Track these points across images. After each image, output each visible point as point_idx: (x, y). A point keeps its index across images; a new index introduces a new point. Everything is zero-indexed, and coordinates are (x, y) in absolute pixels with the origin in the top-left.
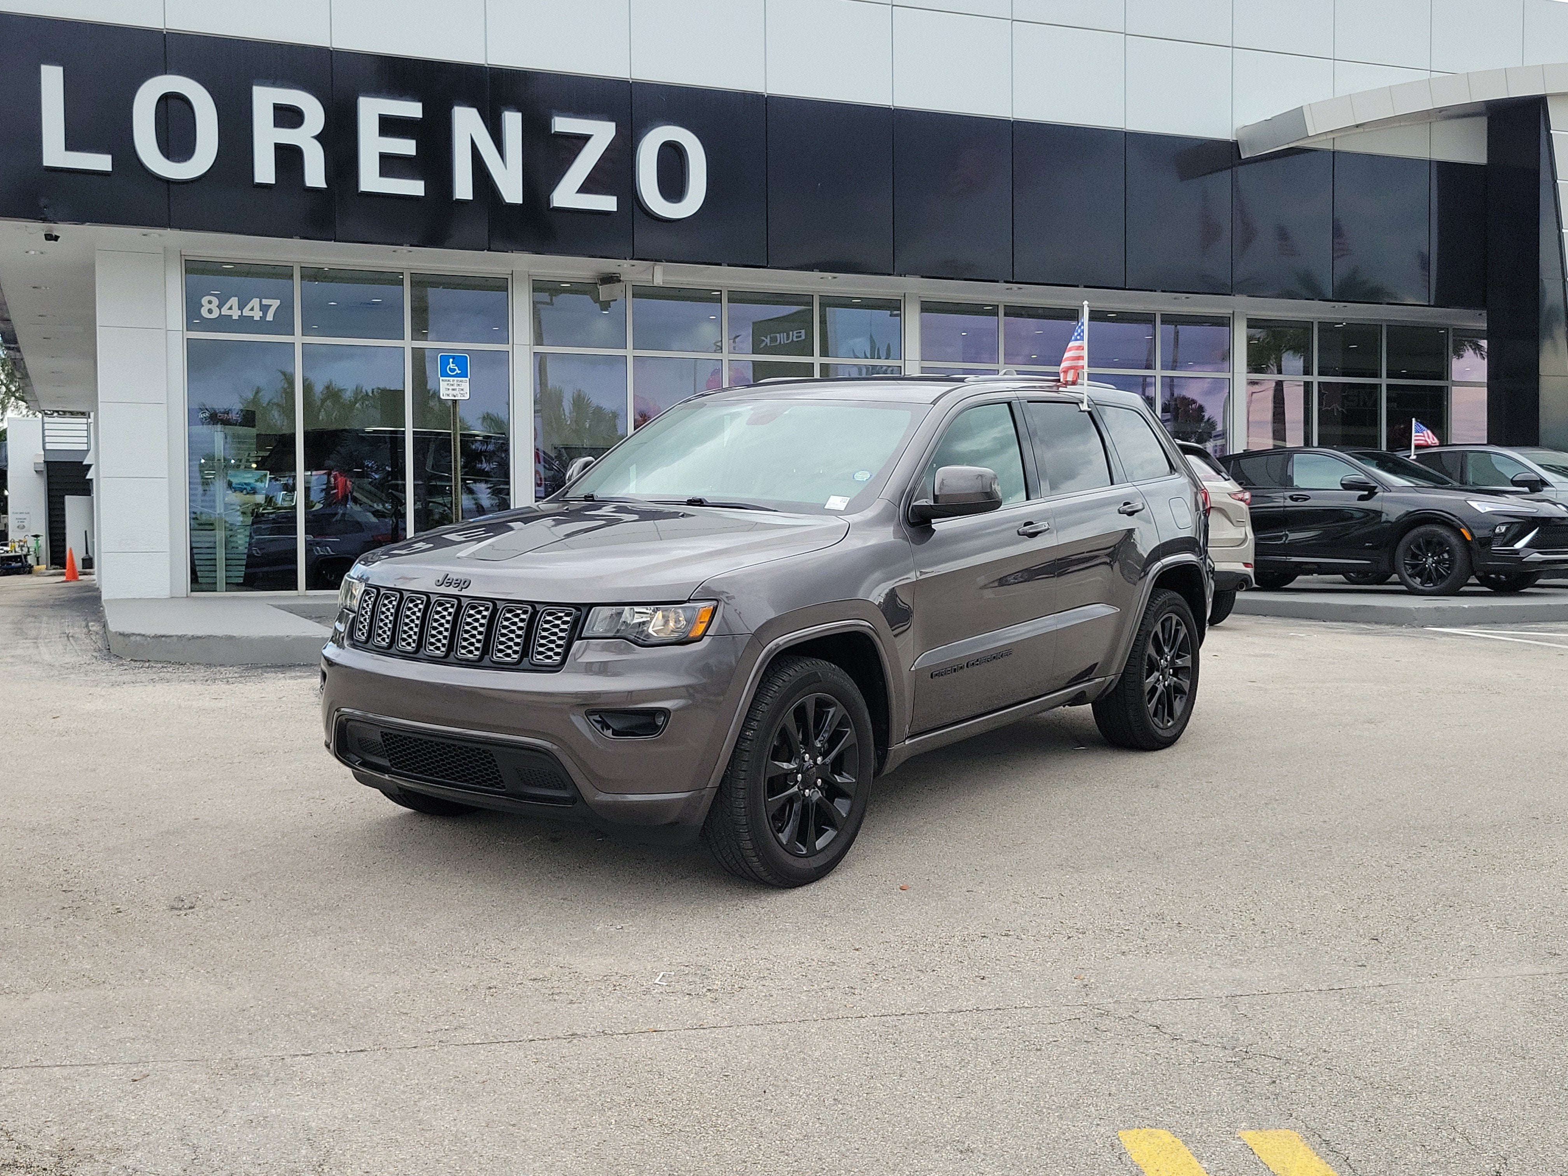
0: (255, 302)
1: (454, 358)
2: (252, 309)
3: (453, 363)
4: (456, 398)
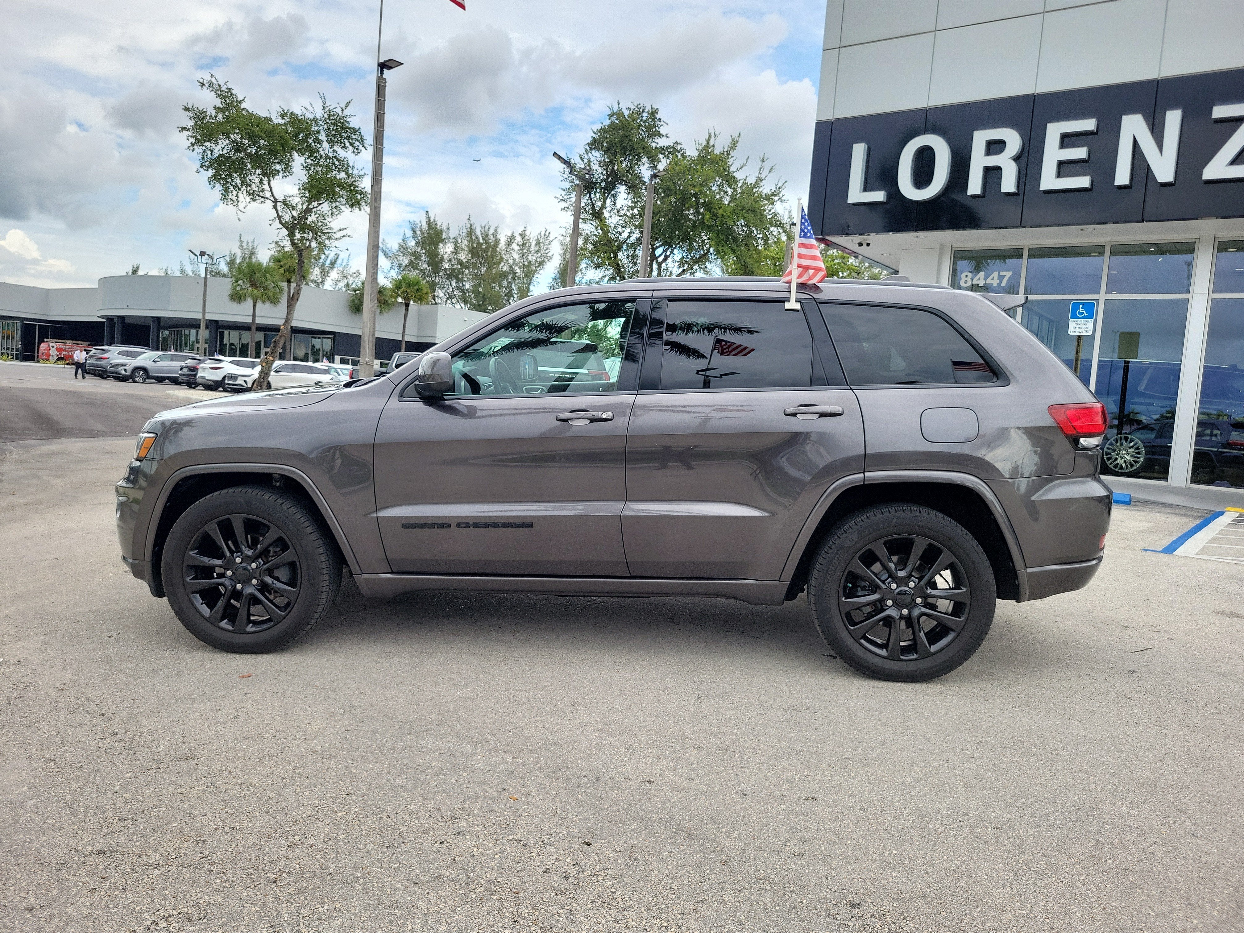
0: (995, 274)
1: (1083, 304)
2: (993, 279)
3: (1082, 308)
4: (1081, 334)
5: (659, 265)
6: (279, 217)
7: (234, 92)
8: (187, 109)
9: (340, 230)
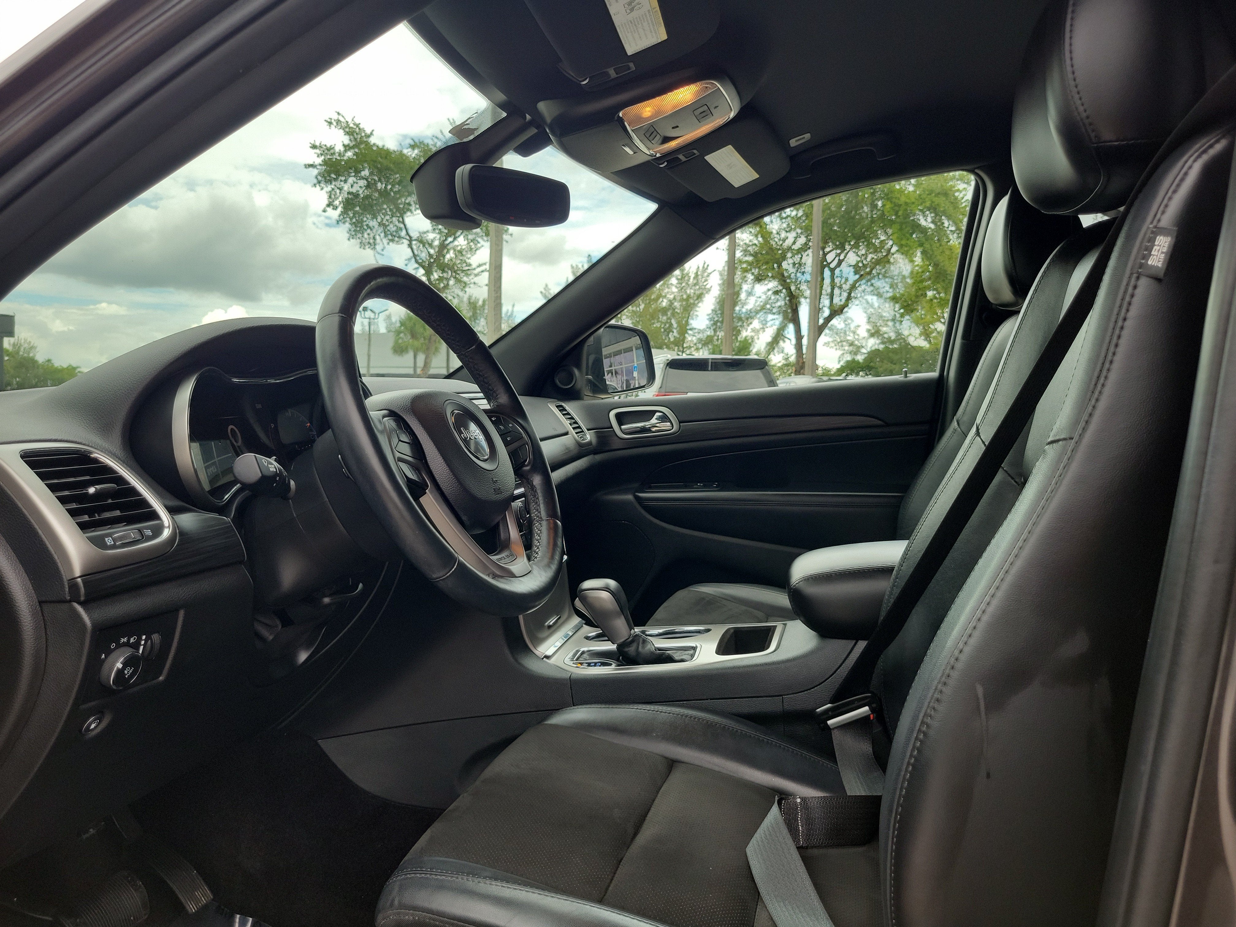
5: (832, 271)
6: (415, 256)
7: (361, 126)
8: (314, 147)
9: (480, 266)
